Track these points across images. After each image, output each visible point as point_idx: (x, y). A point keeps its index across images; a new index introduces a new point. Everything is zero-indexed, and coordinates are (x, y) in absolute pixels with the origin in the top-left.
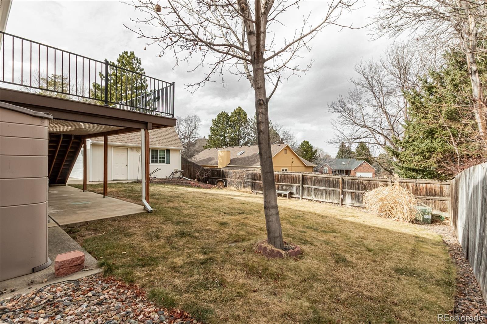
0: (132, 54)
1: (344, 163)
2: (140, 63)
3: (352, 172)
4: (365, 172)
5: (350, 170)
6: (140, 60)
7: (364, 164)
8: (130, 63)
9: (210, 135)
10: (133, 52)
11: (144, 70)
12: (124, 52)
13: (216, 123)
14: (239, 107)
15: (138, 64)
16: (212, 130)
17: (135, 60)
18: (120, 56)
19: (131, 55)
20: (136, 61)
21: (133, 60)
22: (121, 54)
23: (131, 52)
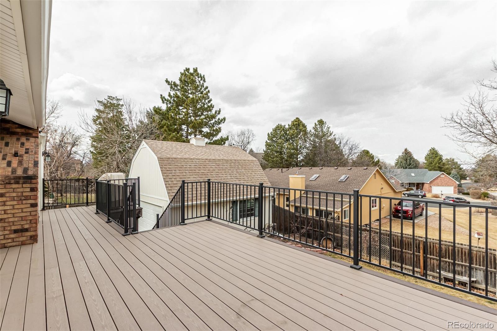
0: (196, 70)
1: (413, 175)
2: (204, 81)
3: (426, 186)
4: (443, 186)
5: (423, 184)
6: (204, 77)
7: (442, 176)
8: (193, 82)
9: (265, 150)
10: (197, 68)
11: (209, 89)
12: (185, 69)
13: (271, 137)
14: (297, 118)
15: (202, 82)
16: (267, 145)
17: (199, 77)
18: (182, 74)
19: (194, 72)
20: (200, 79)
21: (196, 77)
22: (183, 72)
23: (194, 69)
